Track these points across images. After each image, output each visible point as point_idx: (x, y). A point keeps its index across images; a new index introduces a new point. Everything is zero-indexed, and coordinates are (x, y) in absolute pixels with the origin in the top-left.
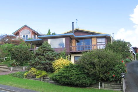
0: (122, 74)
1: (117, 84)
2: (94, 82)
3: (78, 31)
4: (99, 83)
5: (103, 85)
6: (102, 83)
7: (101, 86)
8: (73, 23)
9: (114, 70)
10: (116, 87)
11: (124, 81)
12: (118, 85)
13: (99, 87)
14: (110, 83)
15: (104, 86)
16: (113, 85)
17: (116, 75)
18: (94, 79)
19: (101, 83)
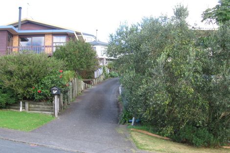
0: (53, 90)
1: (48, 105)
2: (13, 101)
3: (28, 23)
4: (21, 102)
5: (27, 105)
6: (26, 103)
7: (24, 107)
8: (20, 8)
9: (42, 84)
10: (46, 109)
11: (56, 100)
12: (49, 107)
13: (21, 108)
14: (38, 103)
15: (29, 107)
16: (42, 105)
17: (43, 91)
18: (13, 97)
19: (24, 103)
